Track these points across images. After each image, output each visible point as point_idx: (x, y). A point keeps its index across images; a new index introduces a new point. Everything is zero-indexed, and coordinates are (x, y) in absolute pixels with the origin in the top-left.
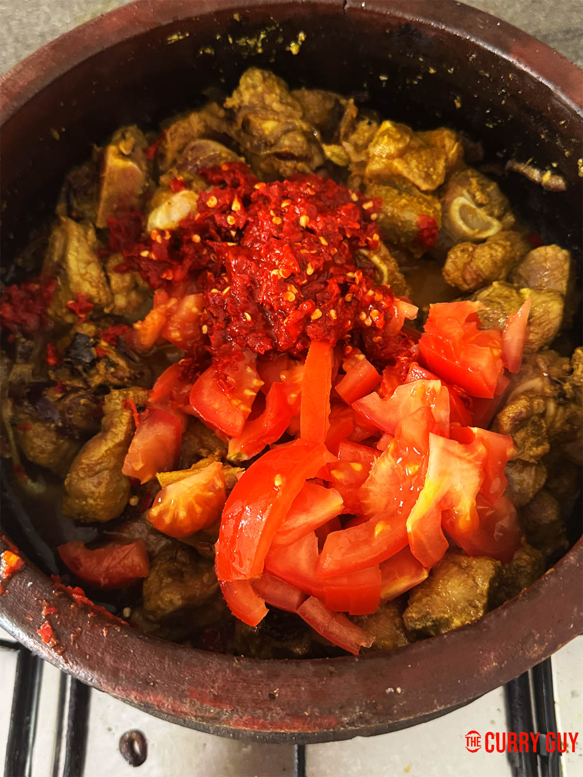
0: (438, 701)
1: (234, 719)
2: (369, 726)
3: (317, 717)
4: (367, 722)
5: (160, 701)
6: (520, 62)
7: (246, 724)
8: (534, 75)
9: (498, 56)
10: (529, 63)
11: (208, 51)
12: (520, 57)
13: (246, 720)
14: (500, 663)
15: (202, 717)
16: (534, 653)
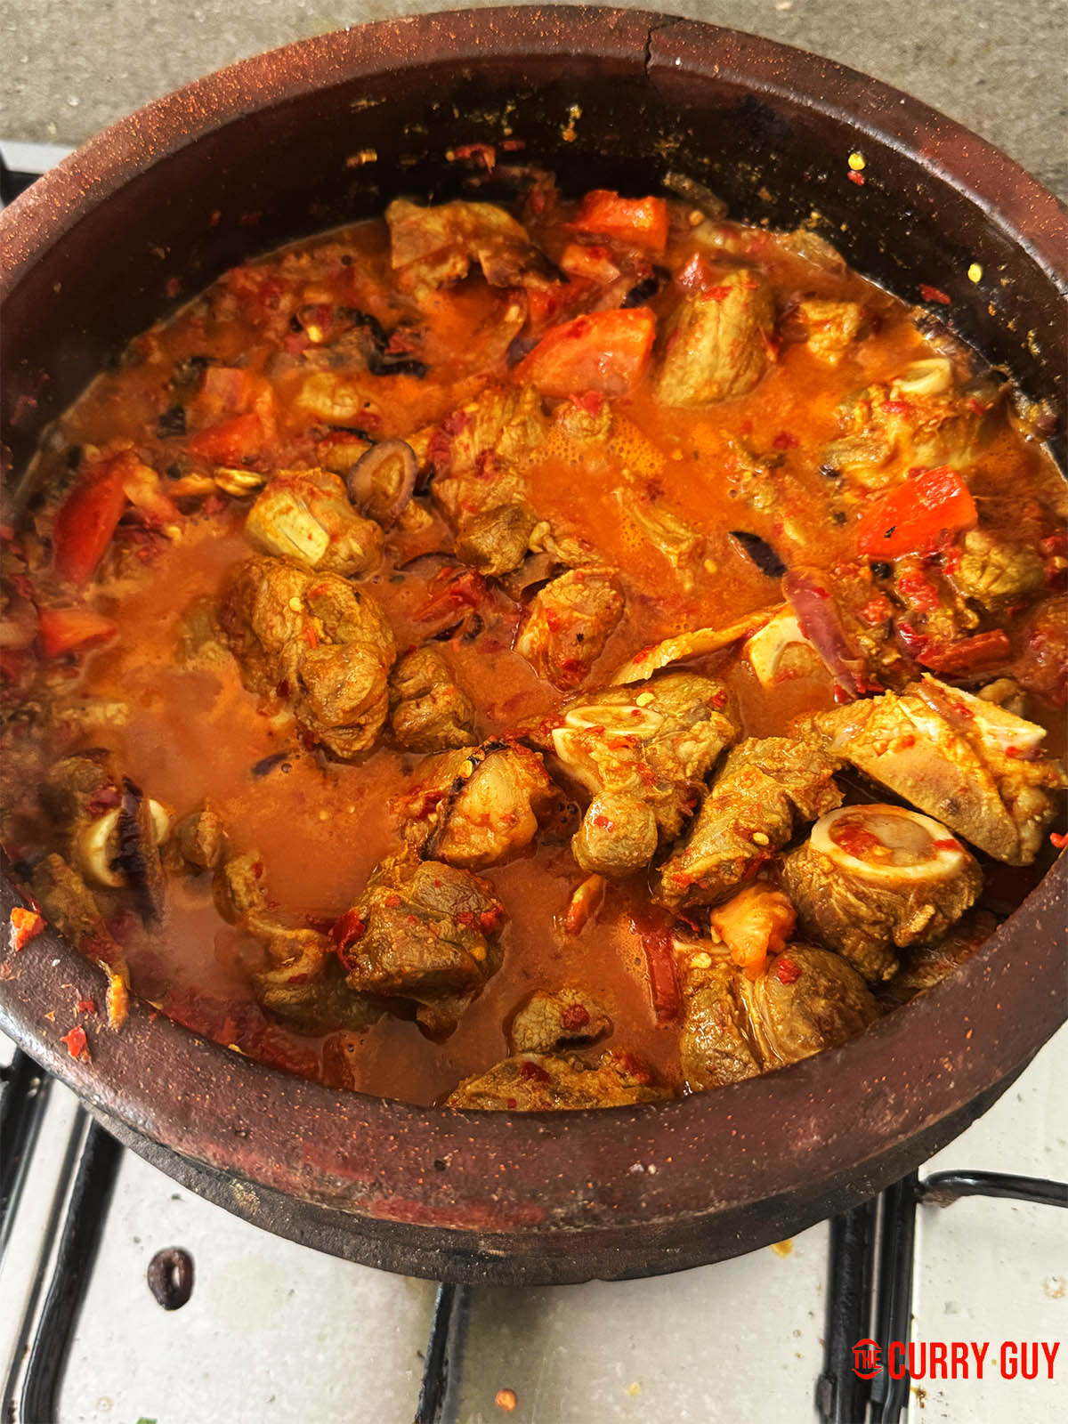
0: (717, 1193)
1: (375, 1200)
2: (598, 1227)
3: (511, 1205)
4: (596, 1219)
5: (255, 1162)
6: (934, 164)
7: (393, 1209)
8: (958, 186)
9: (898, 154)
10: (949, 167)
11: (419, 129)
12: (934, 155)
13: (394, 1202)
14: (825, 1138)
15: (322, 1194)
16: (884, 1125)
